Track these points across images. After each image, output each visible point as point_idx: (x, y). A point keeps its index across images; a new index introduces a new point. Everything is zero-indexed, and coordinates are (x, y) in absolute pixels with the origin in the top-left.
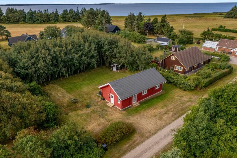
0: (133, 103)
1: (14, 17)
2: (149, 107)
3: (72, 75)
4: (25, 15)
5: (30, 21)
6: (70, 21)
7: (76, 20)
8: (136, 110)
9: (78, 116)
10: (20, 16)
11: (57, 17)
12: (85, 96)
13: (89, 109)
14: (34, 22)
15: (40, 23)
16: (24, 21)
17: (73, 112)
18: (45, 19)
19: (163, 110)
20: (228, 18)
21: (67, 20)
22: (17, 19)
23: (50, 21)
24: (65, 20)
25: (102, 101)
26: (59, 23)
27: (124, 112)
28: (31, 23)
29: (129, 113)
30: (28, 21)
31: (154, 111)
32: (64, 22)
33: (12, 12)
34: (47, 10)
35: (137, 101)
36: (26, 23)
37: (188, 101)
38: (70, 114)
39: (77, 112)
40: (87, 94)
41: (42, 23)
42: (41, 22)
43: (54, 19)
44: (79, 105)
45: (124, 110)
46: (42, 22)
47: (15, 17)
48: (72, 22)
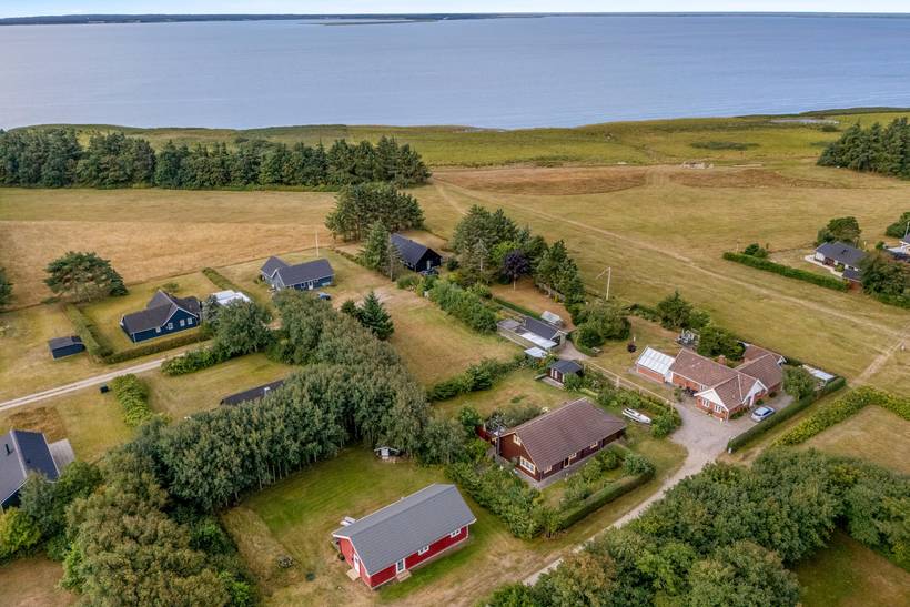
0: (397, 572)
1: (117, 167)
2: (427, 582)
3: (284, 475)
4: (153, 158)
5: (166, 179)
6: (296, 184)
7: (315, 180)
8: (400, 589)
9: (290, 600)
10: (137, 164)
11: (253, 171)
12: (308, 546)
13: (311, 584)
14: (180, 185)
15: (199, 189)
16: (149, 180)
17: (281, 591)
18: (215, 175)
19: (450, 592)
20: (830, 165)
21: (285, 180)
22: (125, 174)
23: (229, 180)
24: (278, 178)
25: (340, 563)
26: (260, 189)
27: (375, 594)
28: (169, 186)
29: (383, 598)
30: (161, 181)
31: (433, 594)
32: (276, 185)
33: (110, 149)
34: (224, 144)
35: (407, 567)
36: (155, 185)
37: (508, 570)
38: (275, 594)
39: (290, 590)
40: (311, 541)
41: (207, 188)
42: (201, 186)
43: (242, 178)
44: (293, 574)
45: (376, 590)
46: (207, 184)
47: (122, 168)
48: (300, 187)
